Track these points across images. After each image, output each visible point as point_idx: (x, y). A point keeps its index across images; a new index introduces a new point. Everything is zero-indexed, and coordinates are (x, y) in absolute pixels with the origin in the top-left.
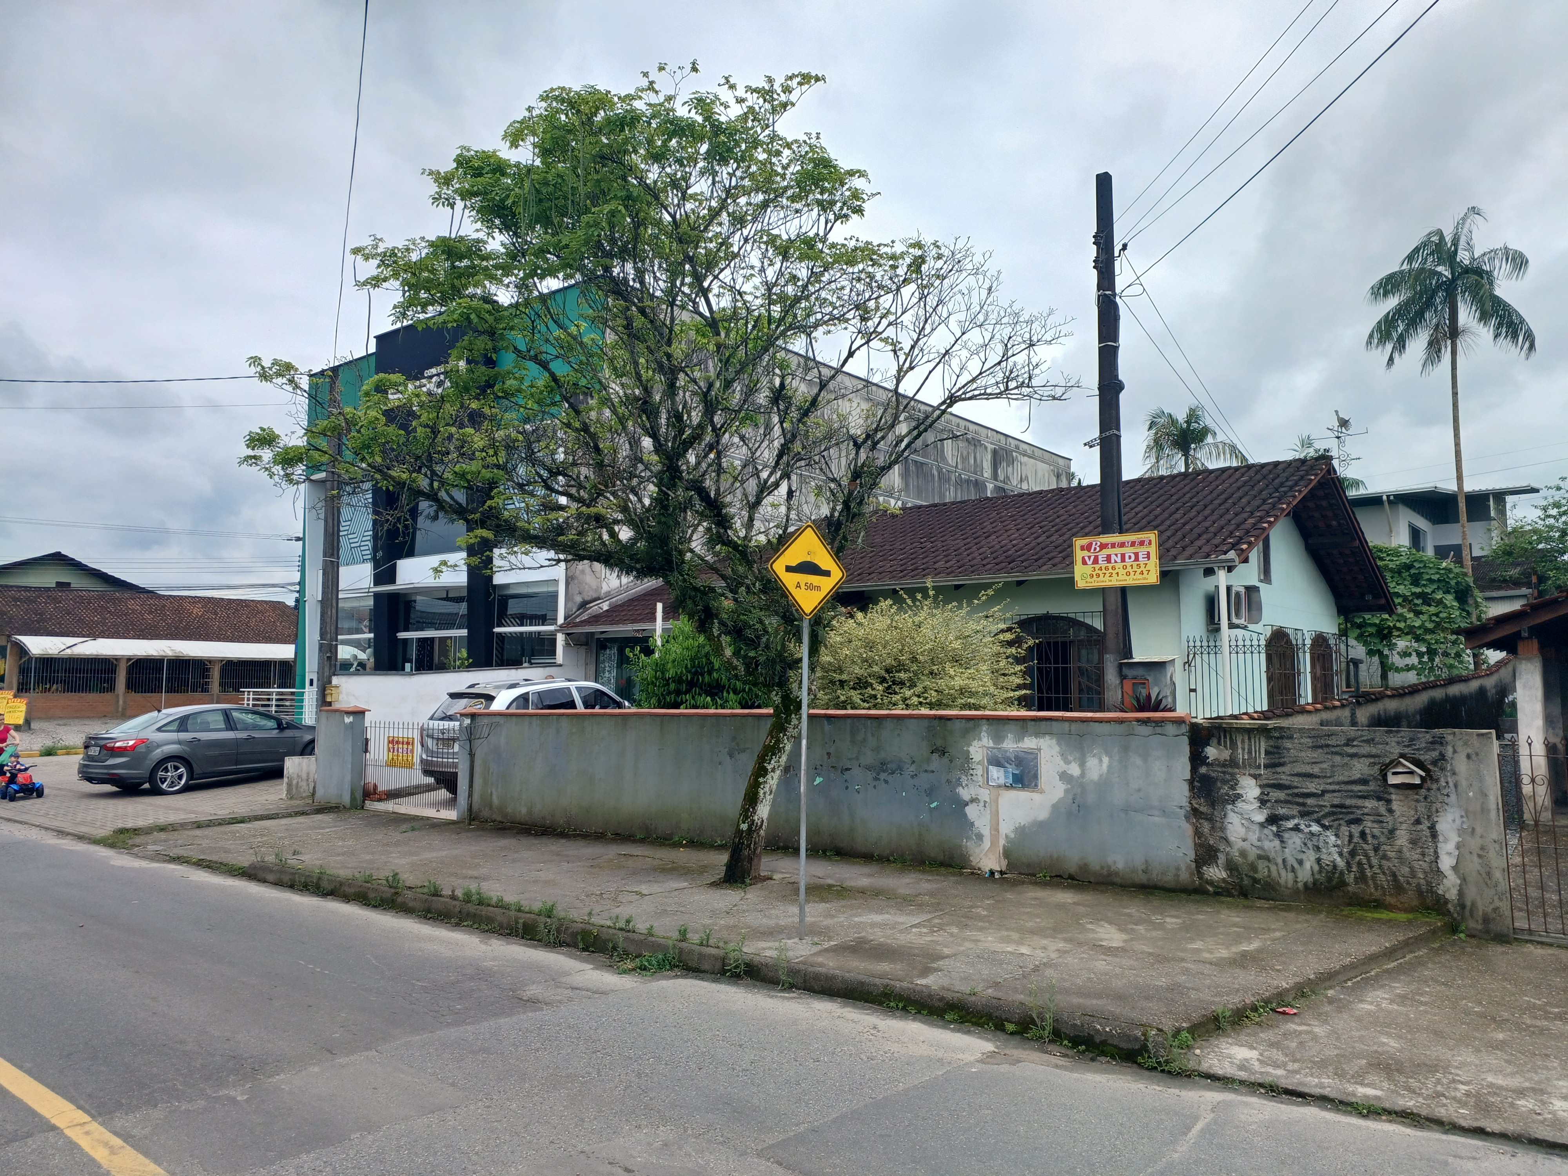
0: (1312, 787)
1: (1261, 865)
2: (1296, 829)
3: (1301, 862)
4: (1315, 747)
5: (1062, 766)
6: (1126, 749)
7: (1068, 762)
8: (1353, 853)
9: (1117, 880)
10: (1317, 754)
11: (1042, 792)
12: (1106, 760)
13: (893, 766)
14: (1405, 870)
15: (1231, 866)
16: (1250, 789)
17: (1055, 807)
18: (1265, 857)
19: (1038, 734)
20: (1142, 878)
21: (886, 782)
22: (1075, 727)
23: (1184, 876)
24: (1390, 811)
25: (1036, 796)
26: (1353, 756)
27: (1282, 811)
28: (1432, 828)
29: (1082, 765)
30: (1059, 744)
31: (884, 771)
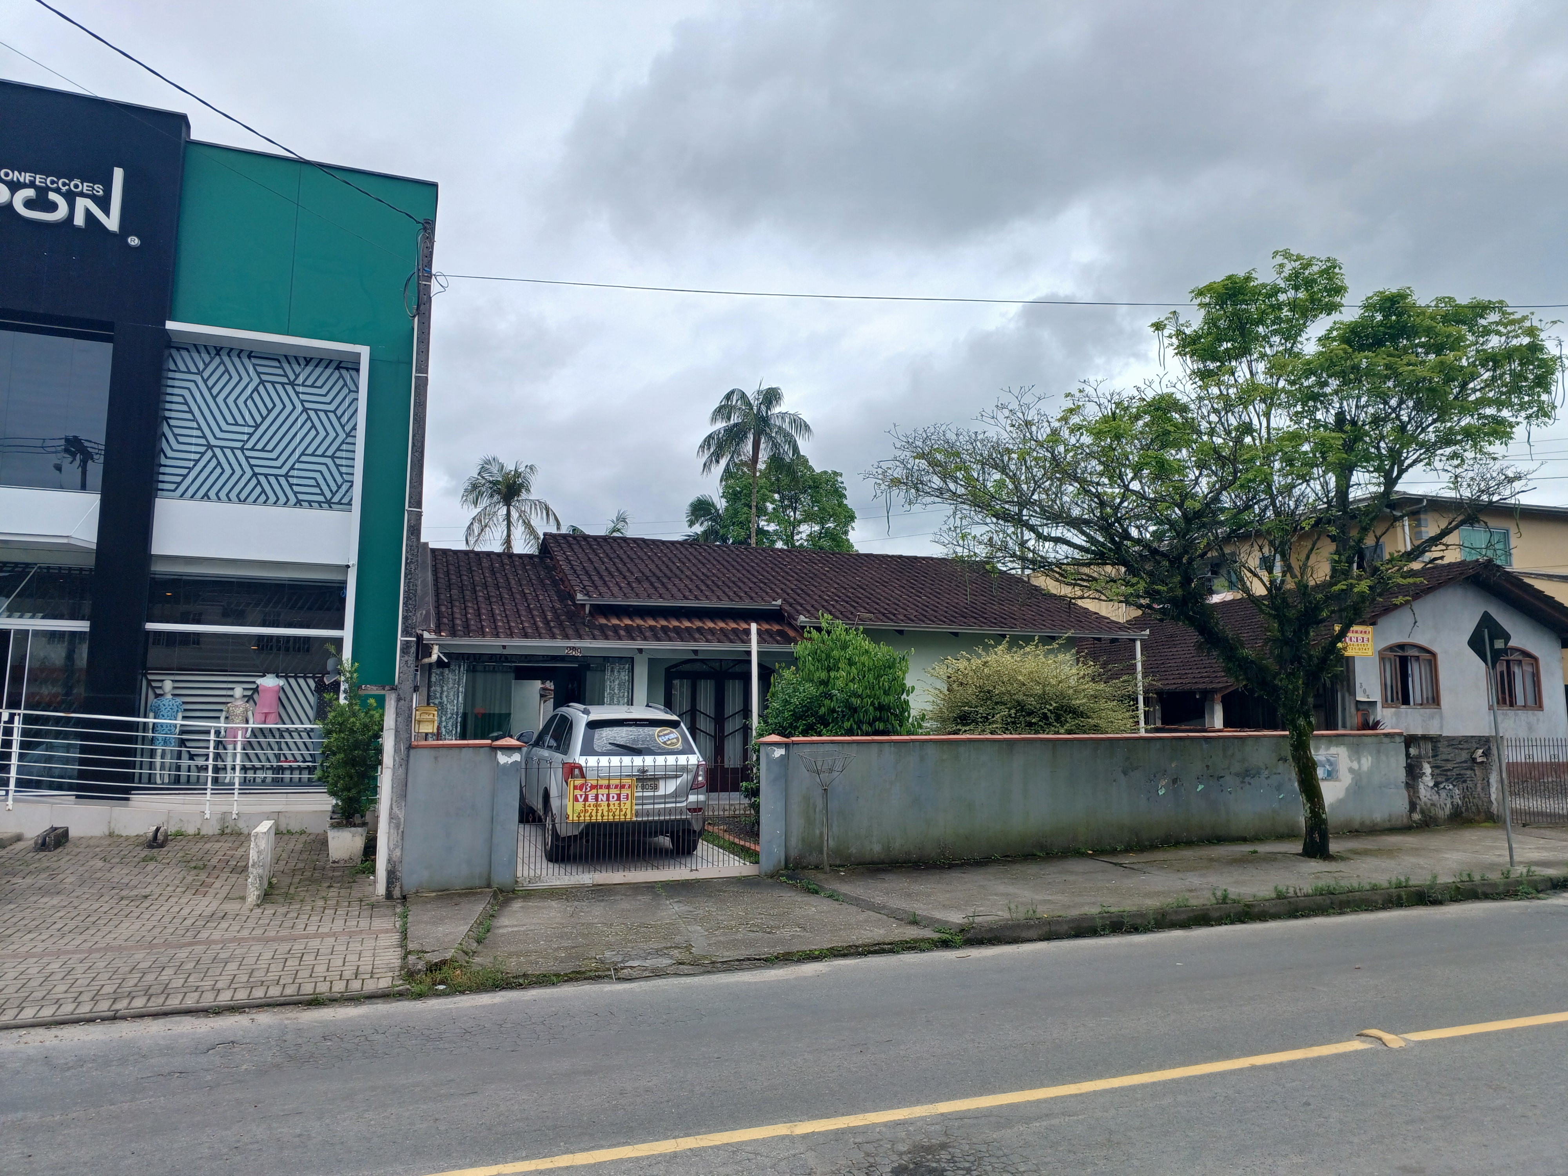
0: (1449, 766)
1: (1432, 808)
2: (1444, 788)
3: (1446, 805)
4: (1448, 746)
5: (1350, 764)
6: (1379, 752)
7: (1352, 761)
8: (1464, 797)
9: (1378, 828)
10: (1449, 749)
11: (1340, 781)
12: (1370, 758)
13: (1253, 772)
14: (1480, 803)
15: (1422, 812)
16: (1427, 769)
17: (1347, 789)
18: (1433, 805)
19: (1337, 745)
20: (1388, 825)
21: (1250, 784)
22: (1355, 740)
23: (1405, 820)
24: (1475, 775)
25: (1337, 783)
26: (1461, 749)
27: (1439, 779)
28: (1488, 781)
29: (1359, 763)
30: (1348, 750)
31: (1248, 776)
